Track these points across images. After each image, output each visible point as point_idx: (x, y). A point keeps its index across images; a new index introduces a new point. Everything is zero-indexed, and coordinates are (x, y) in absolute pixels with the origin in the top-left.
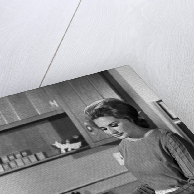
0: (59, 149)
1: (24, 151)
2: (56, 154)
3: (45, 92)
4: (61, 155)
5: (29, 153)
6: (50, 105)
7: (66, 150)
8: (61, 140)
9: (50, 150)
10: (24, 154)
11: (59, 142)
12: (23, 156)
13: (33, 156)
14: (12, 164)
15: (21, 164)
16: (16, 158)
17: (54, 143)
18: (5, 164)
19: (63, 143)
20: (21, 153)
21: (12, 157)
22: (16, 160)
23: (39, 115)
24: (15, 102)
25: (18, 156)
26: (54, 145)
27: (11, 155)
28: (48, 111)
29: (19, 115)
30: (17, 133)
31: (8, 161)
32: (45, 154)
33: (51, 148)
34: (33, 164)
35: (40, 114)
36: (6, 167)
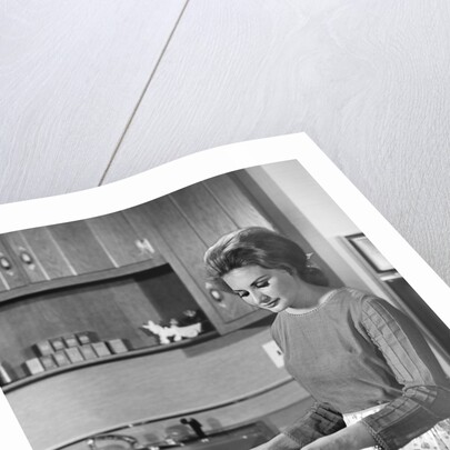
0: (157, 337)
1: (83, 334)
2: (149, 345)
3: (128, 223)
4: (160, 347)
5: (94, 338)
6: (137, 250)
7: (171, 339)
8: (160, 319)
9: (138, 336)
10: (84, 339)
11: (156, 323)
12: (80, 343)
13: (102, 344)
14: (60, 358)
15: (76, 359)
16: (67, 346)
17: (146, 324)
18: (46, 357)
19: (165, 324)
20: (77, 338)
21: (58, 345)
22: (67, 350)
23: (115, 268)
24: (65, 239)
25: (71, 342)
26: (145, 327)
27: (56, 340)
28: (134, 261)
29: (73, 265)
30: (69, 298)
31: (53, 352)
32: (126, 343)
33: (140, 333)
34: (101, 359)
35: (117, 265)
36: (48, 362)
